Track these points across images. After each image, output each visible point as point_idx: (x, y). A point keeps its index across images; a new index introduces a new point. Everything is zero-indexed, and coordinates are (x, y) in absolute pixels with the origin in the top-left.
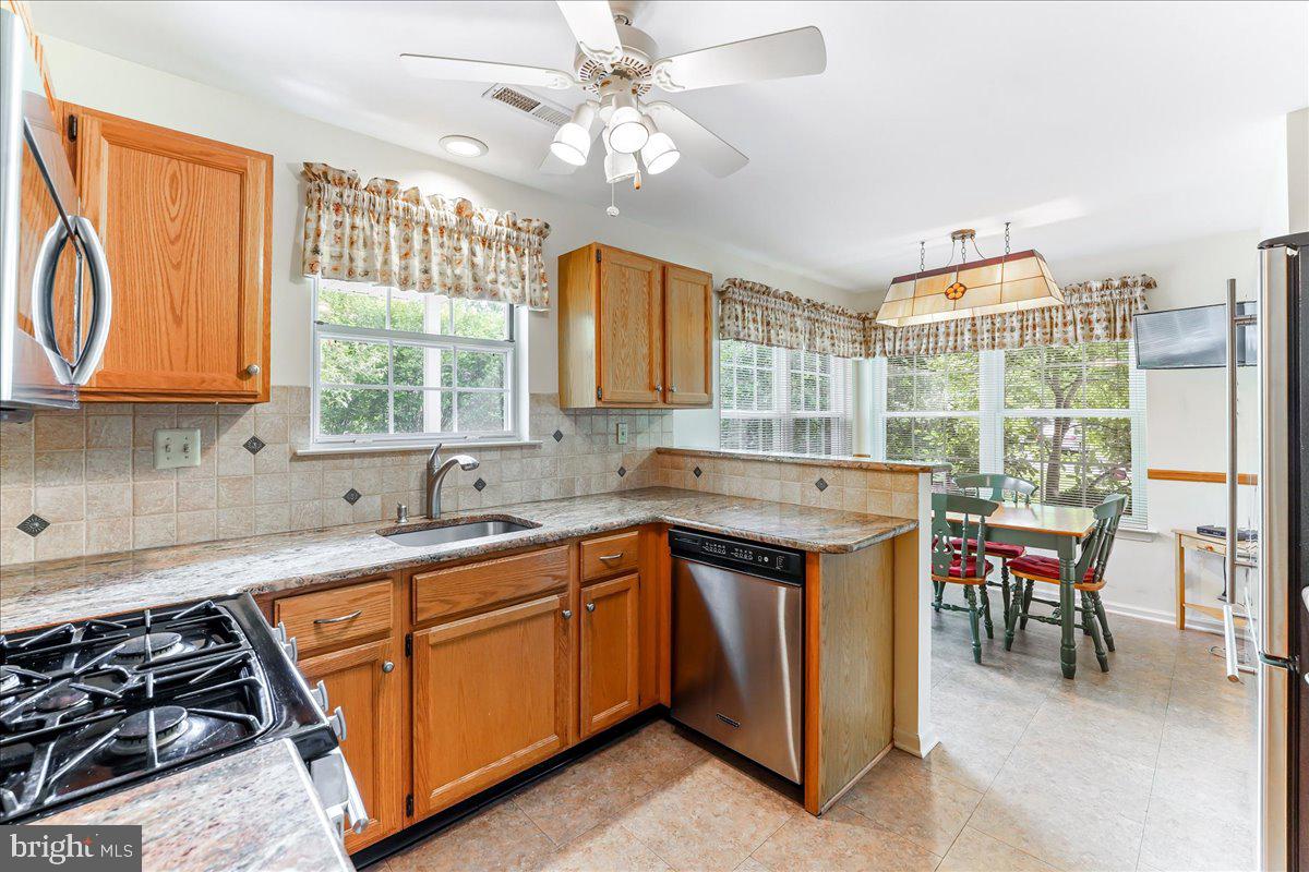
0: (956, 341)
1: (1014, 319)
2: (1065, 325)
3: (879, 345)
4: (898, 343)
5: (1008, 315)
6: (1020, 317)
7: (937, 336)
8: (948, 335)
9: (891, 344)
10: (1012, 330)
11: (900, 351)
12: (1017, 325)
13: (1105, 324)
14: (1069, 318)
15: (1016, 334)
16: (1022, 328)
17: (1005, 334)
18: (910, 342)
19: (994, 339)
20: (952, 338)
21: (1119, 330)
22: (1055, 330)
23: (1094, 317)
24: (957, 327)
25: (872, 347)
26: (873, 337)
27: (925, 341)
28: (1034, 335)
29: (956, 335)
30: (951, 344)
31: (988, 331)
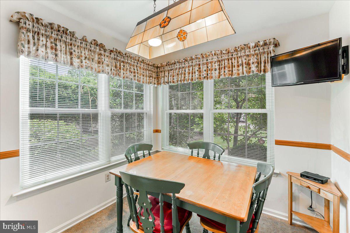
0: (192, 76)
1: (216, 64)
2: (238, 66)
3: (163, 79)
4: (170, 78)
5: (213, 63)
6: (219, 63)
7: (185, 74)
8: (189, 73)
9: (167, 78)
10: (215, 70)
11: (170, 82)
12: (217, 67)
13: (256, 64)
14: (240, 62)
15: (217, 72)
16: (219, 69)
17: (212, 72)
18: (175, 78)
19: (208, 75)
20: (191, 75)
21: (263, 68)
22: (234, 69)
23: (251, 62)
24: (193, 70)
25: (160, 80)
26: (161, 76)
27: (180, 76)
28: (225, 72)
29: (192, 73)
30: (190, 77)
31: (205, 70)
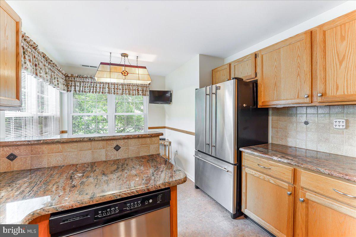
0: (103, 90)
1: (120, 86)
2: (133, 90)
3: (73, 88)
4: (81, 88)
5: (119, 85)
6: (122, 86)
7: (96, 88)
8: (100, 88)
9: (79, 88)
10: (120, 89)
11: (82, 91)
12: (121, 88)
13: (142, 91)
14: (134, 89)
15: (121, 91)
16: (122, 89)
17: (118, 90)
18: (86, 88)
19: (115, 92)
20: (102, 89)
21: (144, 94)
22: (131, 91)
23: (139, 89)
24: (103, 86)
25: (70, 87)
26: (70, 84)
27: (92, 88)
28: (126, 92)
29: (103, 88)
30: (101, 91)
31: (113, 89)
